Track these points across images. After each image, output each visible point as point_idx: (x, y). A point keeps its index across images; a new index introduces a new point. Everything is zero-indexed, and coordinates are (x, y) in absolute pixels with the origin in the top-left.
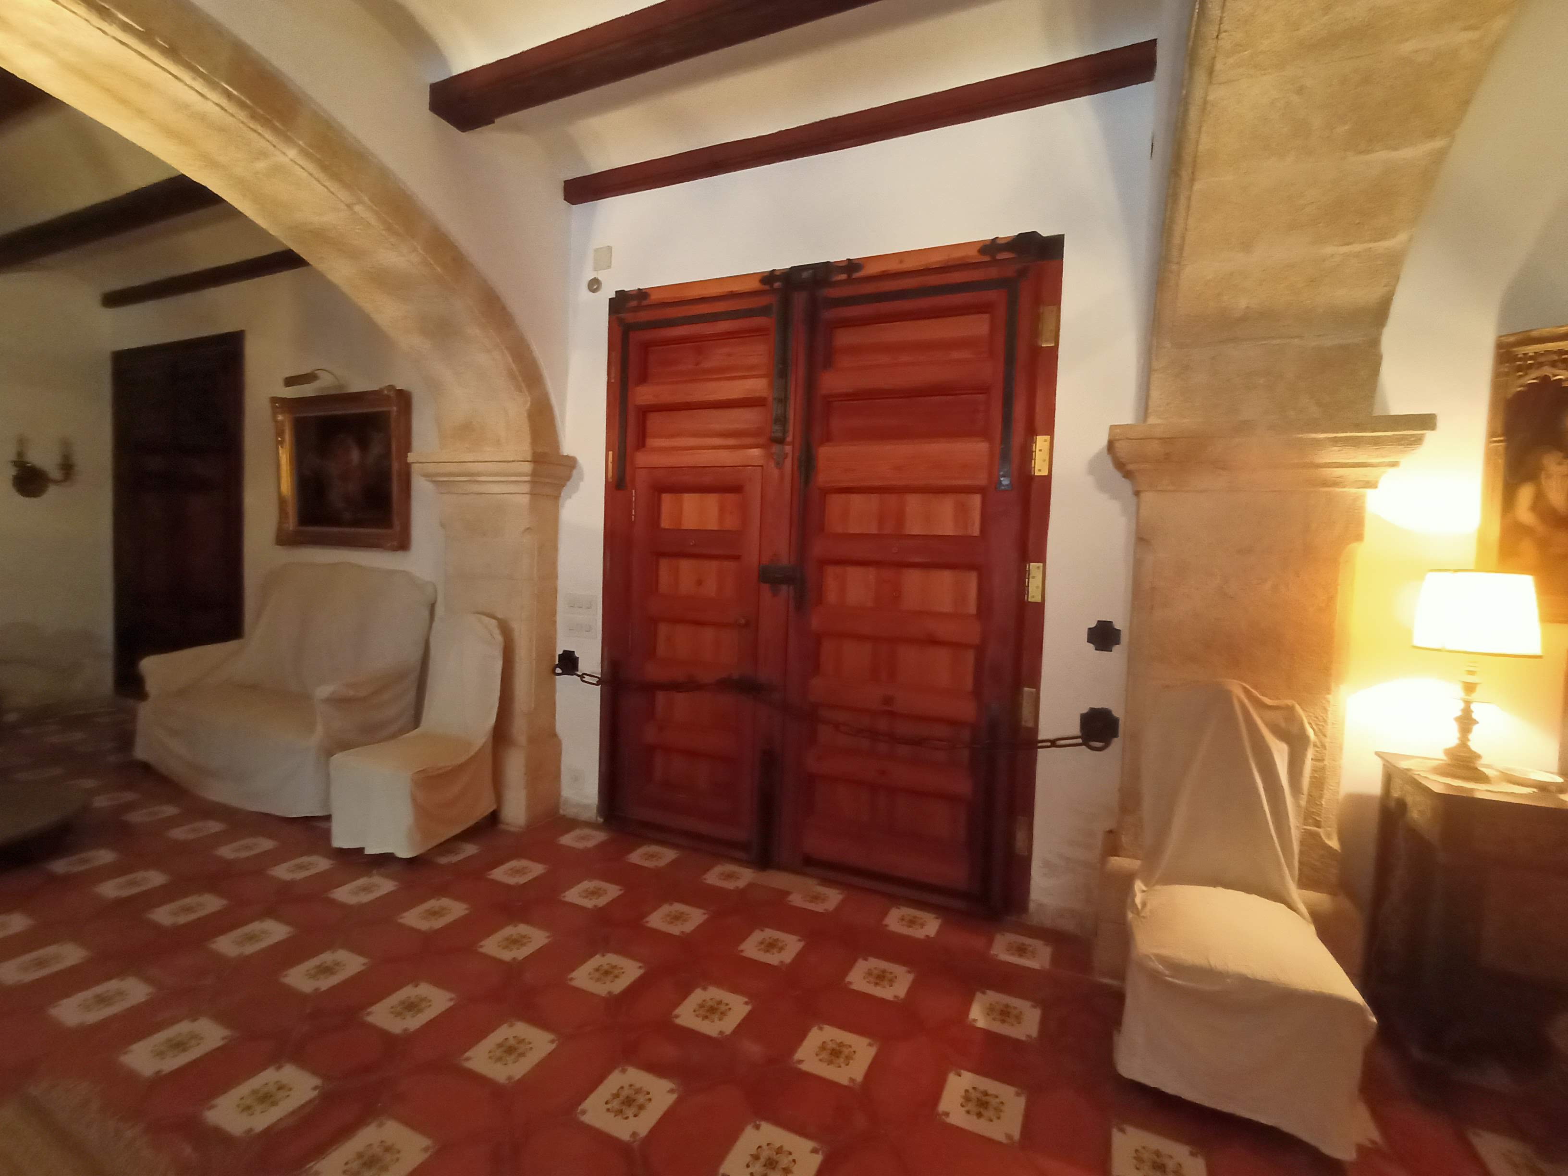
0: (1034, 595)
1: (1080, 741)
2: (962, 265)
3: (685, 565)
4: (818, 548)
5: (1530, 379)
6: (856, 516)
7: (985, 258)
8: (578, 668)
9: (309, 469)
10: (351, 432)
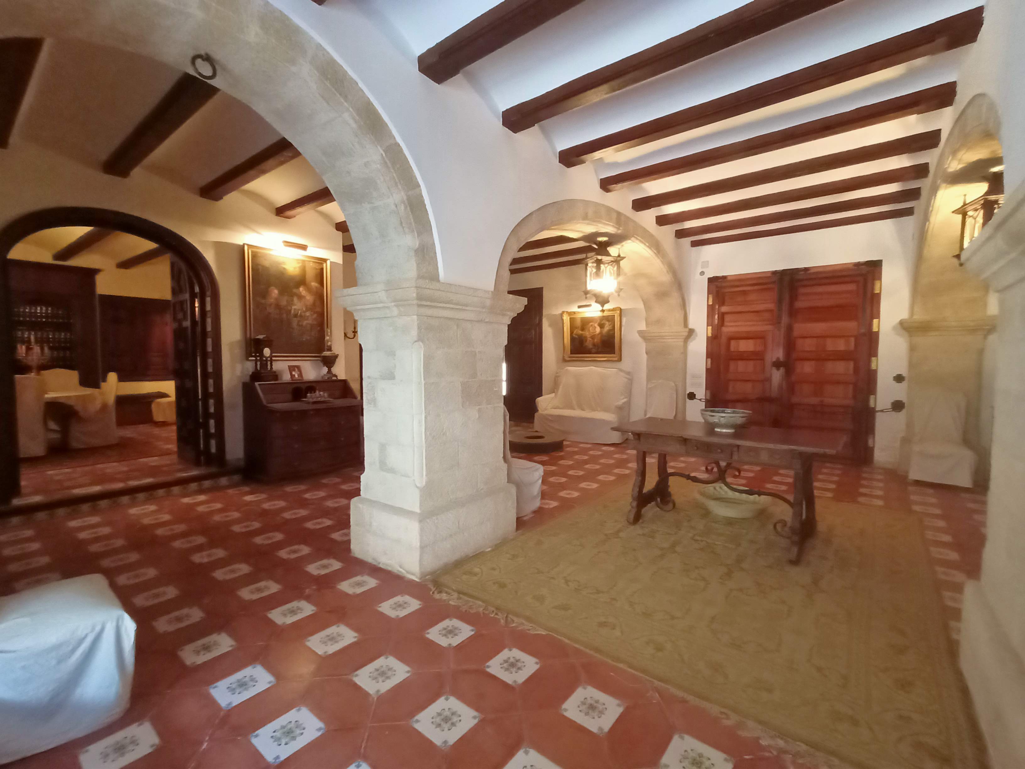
0: (873, 368)
1: (891, 410)
2: (848, 269)
3: (740, 363)
4: (795, 355)
6: (807, 345)
7: (856, 268)
8: (696, 397)
9: (576, 335)
10: (596, 322)
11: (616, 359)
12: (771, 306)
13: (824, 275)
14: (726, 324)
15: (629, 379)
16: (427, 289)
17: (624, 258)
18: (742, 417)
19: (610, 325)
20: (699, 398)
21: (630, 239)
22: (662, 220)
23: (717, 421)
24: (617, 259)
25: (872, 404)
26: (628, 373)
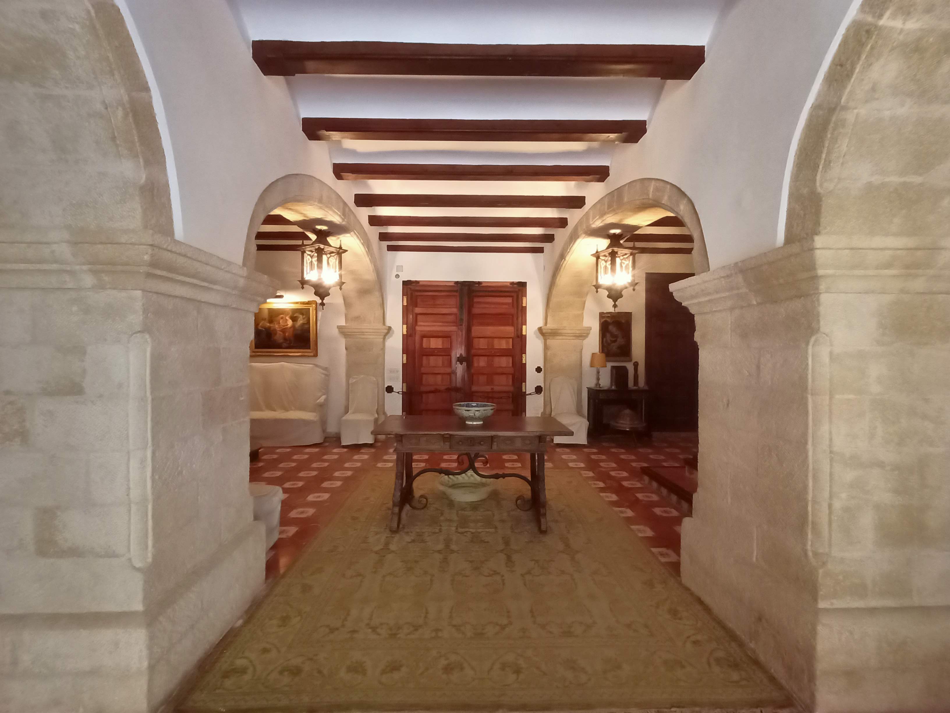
0: (524, 362)
1: (535, 393)
2: (506, 287)
3: (432, 358)
4: (473, 351)
5: (604, 319)
6: (482, 344)
7: (511, 286)
8: (394, 390)
9: (262, 327)
10: (288, 315)
11: (312, 354)
12: (455, 310)
13: (493, 289)
14: (419, 323)
15: (326, 375)
16: (168, 251)
17: (346, 251)
18: (492, 410)
19: (304, 319)
20: (397, 391)
21: (349, 233)
22: (374, 221)
23: (472, 414)
24: (339, 251)
25: (524, 390)
26: (326, 369)
